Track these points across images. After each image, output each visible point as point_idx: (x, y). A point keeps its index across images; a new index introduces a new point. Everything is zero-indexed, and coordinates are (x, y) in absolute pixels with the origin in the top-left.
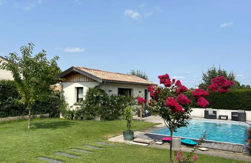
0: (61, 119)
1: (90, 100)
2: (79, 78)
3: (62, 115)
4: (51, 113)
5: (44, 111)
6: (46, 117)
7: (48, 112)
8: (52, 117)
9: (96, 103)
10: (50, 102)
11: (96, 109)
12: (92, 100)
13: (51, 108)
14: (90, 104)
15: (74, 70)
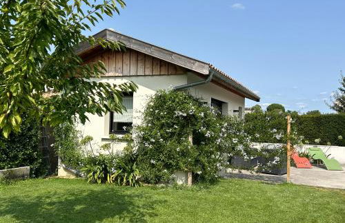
0: (62, 179)
1: (162, 126)
2: (120, 65)
3: (66, 169)
4: (35, 165)
5: (16, 157)
6: (23, 177)
7: (29, 160)
8: (37, 177)
9: (180, 135)
10: (33, 132)
11: (184, 154)
12: (170, 126)
13: (35, 148)
14: (165, 139)
15: (111, 38)
